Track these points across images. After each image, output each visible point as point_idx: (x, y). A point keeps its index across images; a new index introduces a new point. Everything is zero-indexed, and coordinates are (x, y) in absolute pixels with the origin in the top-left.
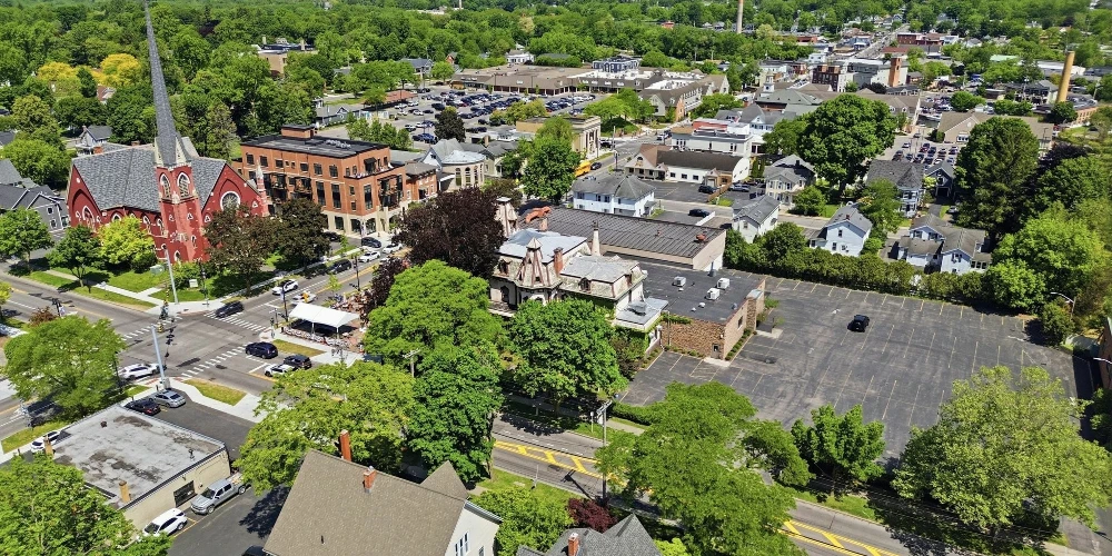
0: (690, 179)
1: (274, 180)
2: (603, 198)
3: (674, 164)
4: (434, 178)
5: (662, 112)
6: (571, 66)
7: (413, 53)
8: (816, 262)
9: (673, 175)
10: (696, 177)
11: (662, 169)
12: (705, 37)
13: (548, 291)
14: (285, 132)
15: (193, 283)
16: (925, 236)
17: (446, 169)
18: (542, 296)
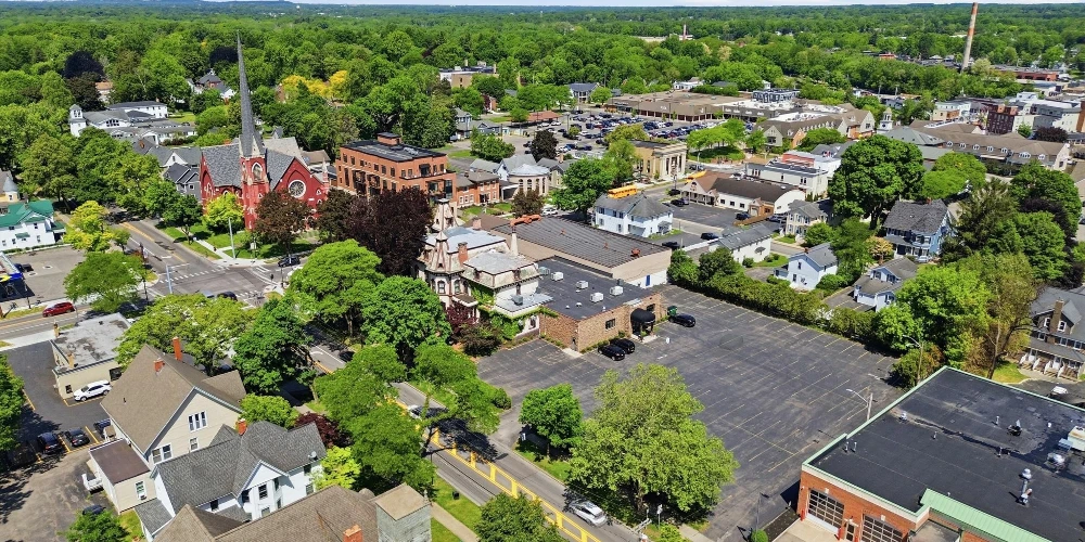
0: (737, 207)
1: (358, 175)
2: (618, 215)
3: (724, 192)
4: (496, 186)
5: (779, 143)
6: (728, 94)
7: (591, 78)
8: (737, 286)
9: (723, 201)
10: (742, 205)
11: (712, 195)
12: (903, 71)
13: (449, 277)
14: (380, 139)
15: (253, 246)
16: (884, 277)
17: (512, 180)
18: (444, 280)
